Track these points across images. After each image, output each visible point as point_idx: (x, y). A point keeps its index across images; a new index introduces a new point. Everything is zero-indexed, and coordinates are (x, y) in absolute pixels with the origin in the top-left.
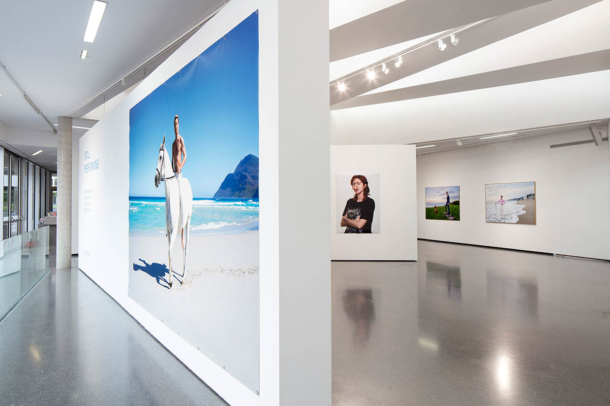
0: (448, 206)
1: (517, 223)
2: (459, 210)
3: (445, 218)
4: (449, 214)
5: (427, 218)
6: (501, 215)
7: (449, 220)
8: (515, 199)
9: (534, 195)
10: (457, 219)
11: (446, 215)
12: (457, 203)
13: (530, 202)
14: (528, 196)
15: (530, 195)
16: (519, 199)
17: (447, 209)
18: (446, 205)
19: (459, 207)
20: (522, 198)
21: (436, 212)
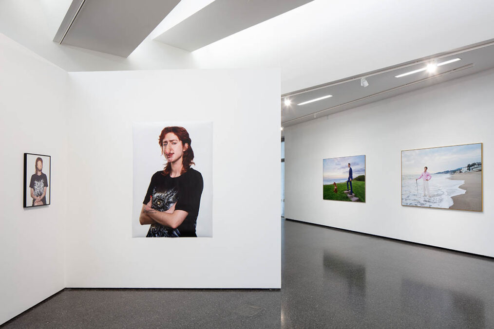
0: (351, 182)
1: (451, 208)
2: (364, 189)
3: (346, 199)
4: (351, 193)
5: (324, 198)
6: (425, 196)
7: (351, 201)
8: (447, 172)
9: (480, 164)
10: (362, 200)
11: (349, 195)
12: (362, 179)
13: (473, 176)
14: (469, 166)
15: (474, 165)
16: (454, 172)
17: (349, 186)
18: (348, 182)
19: (364, 184)
20: (460, 170)
21: (336, 191)
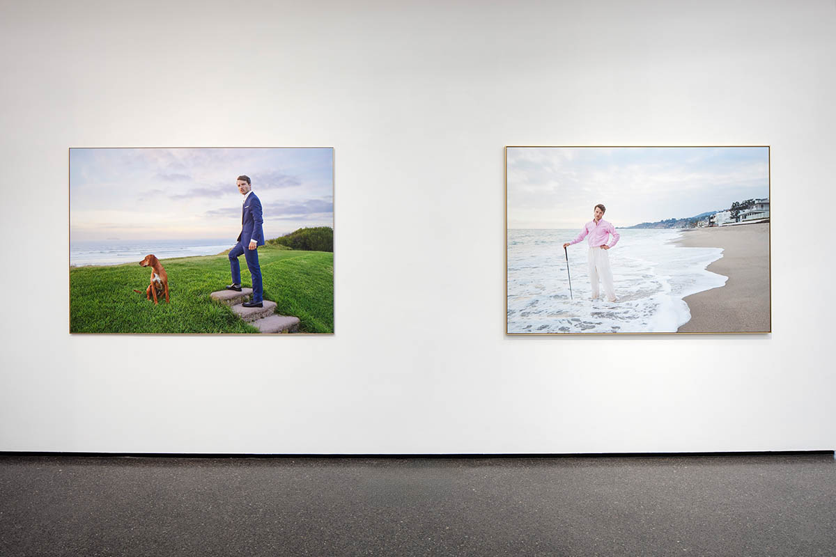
0: (252, 257)
1: (683, 331)
2: (330, 280)
3: (228, 324)
4: (257, 298)
6: (597, 297)
7: (255, 332)
8: (671, 223)
9: (766, 204)
10: (319, 324)
11: (239, 310)
12: (320, 240)
13: (744, 236)
14: (736, 208)
15: (749, 204)
16: (693, 223)
17: (245, 272)
18: (234, 256)
19: (332, 260)
20: (709, 220)
21: (160, 292)
